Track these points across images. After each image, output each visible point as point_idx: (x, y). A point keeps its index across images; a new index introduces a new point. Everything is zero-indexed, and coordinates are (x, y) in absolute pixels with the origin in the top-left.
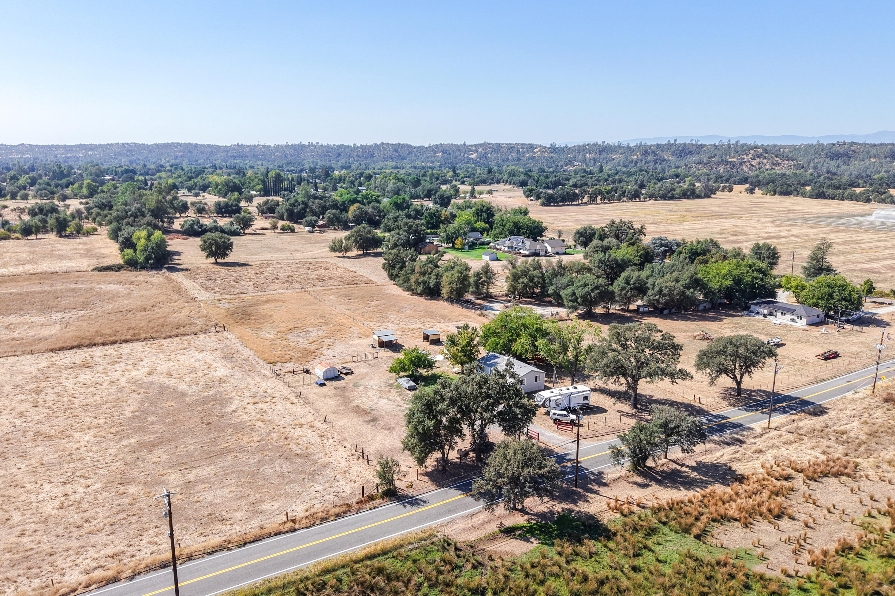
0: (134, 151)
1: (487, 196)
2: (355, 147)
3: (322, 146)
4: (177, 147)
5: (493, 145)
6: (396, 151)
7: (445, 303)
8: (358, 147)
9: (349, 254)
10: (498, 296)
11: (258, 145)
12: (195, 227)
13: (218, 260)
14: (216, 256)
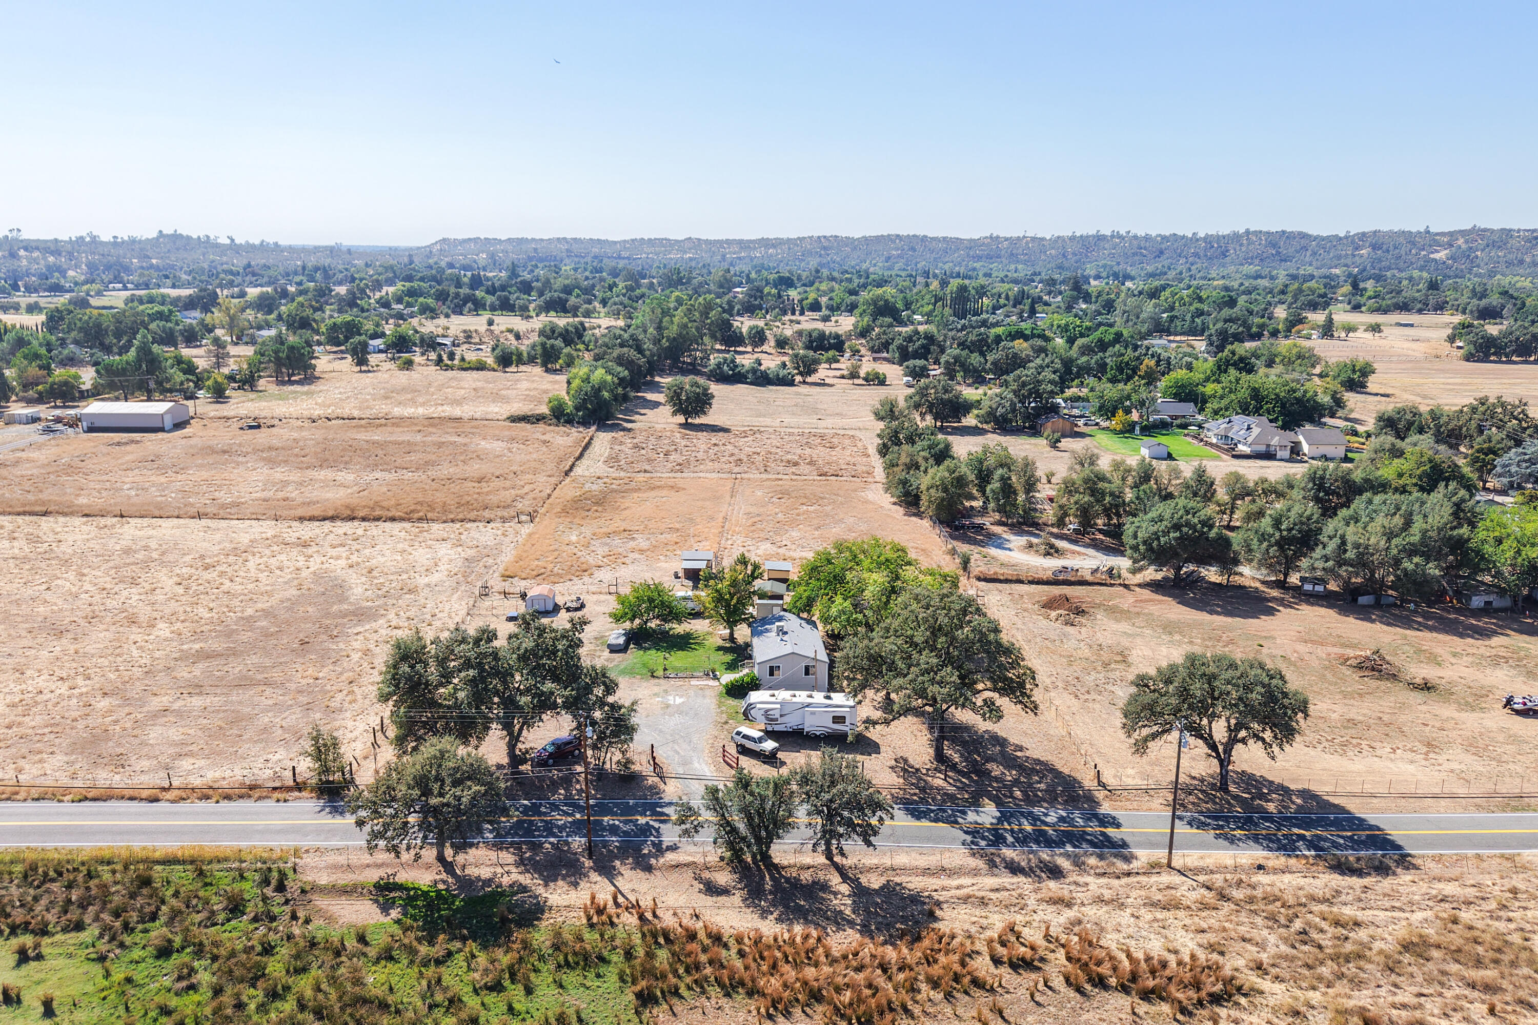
1: (1369, 335)
2: (1195, 239)
4: (893, 242)
7: (929, 523)
10: (1050, 525)
11: (1024, 237)
12: (725, 368)
13: (690, 420)
14: (687, 413)
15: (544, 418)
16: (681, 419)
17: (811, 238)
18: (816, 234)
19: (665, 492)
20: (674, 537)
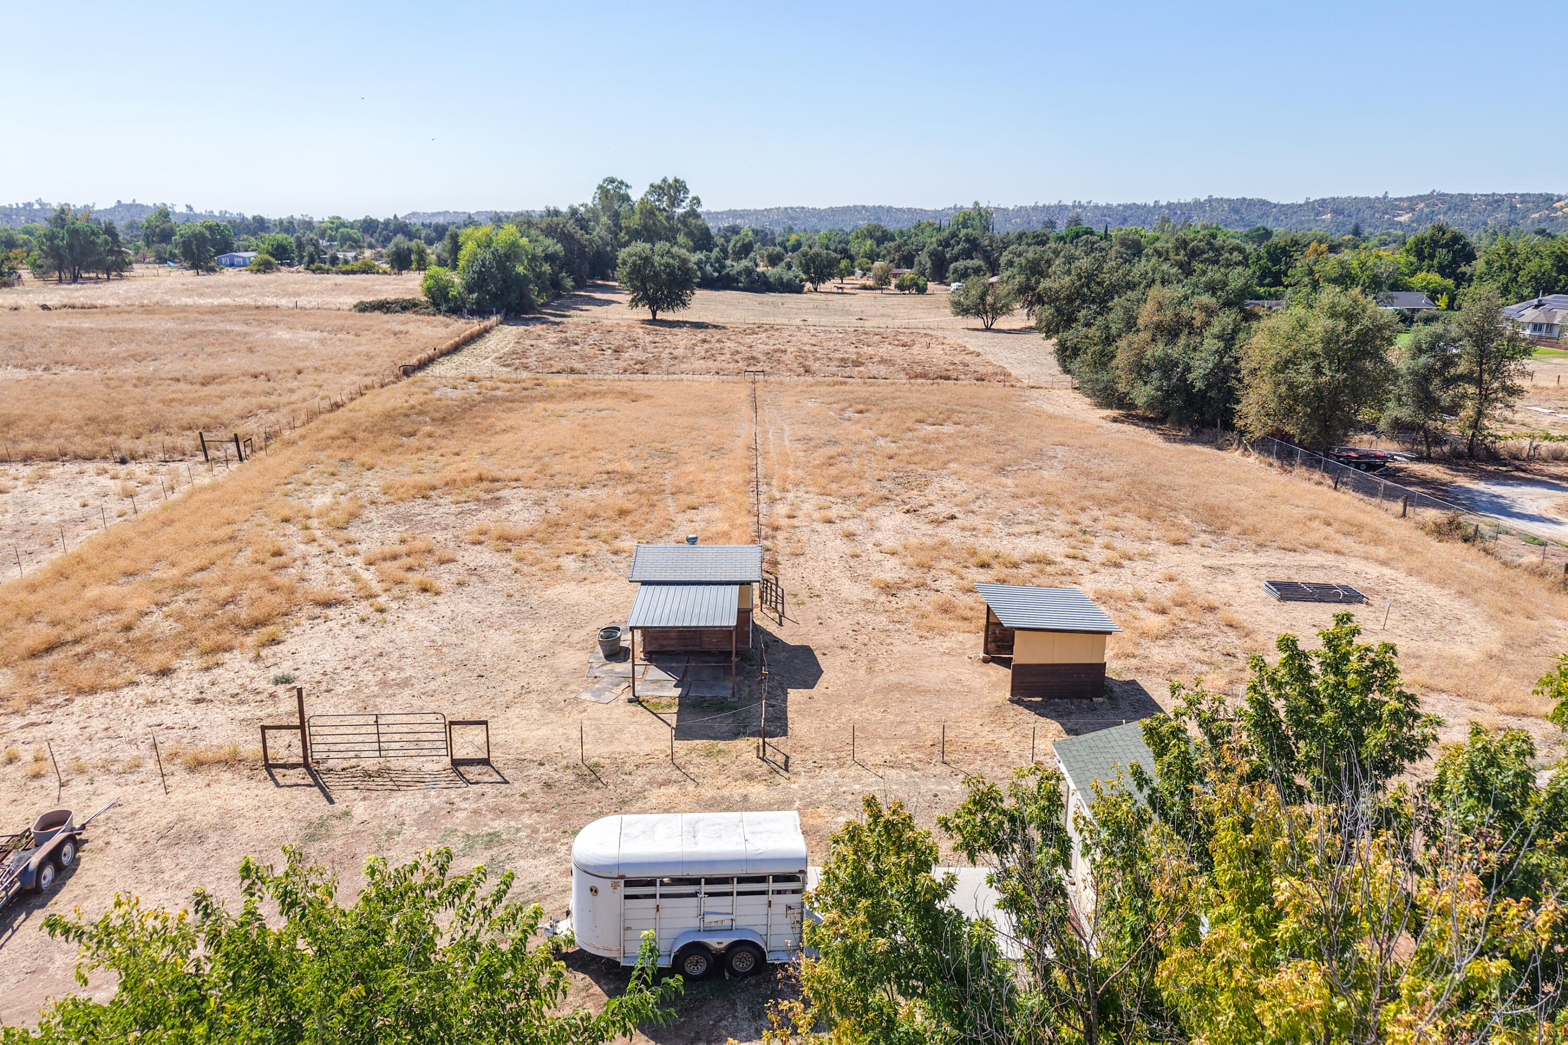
0: (797, 219)
3: (1096, 207)
5: (1452, 196)
6: (1237, 212)
7: (1253, 460)
8: (1161, 207)
9: (1002, 323)
10: (1530, 459)
12: (708, 268)
13: (660, 315)
14: (655, 303)
15: (415, 305)
16: (645, 313)
17: (777, 209)
18: (783, 206)
19: (607, 402)
20: (616, 496)
